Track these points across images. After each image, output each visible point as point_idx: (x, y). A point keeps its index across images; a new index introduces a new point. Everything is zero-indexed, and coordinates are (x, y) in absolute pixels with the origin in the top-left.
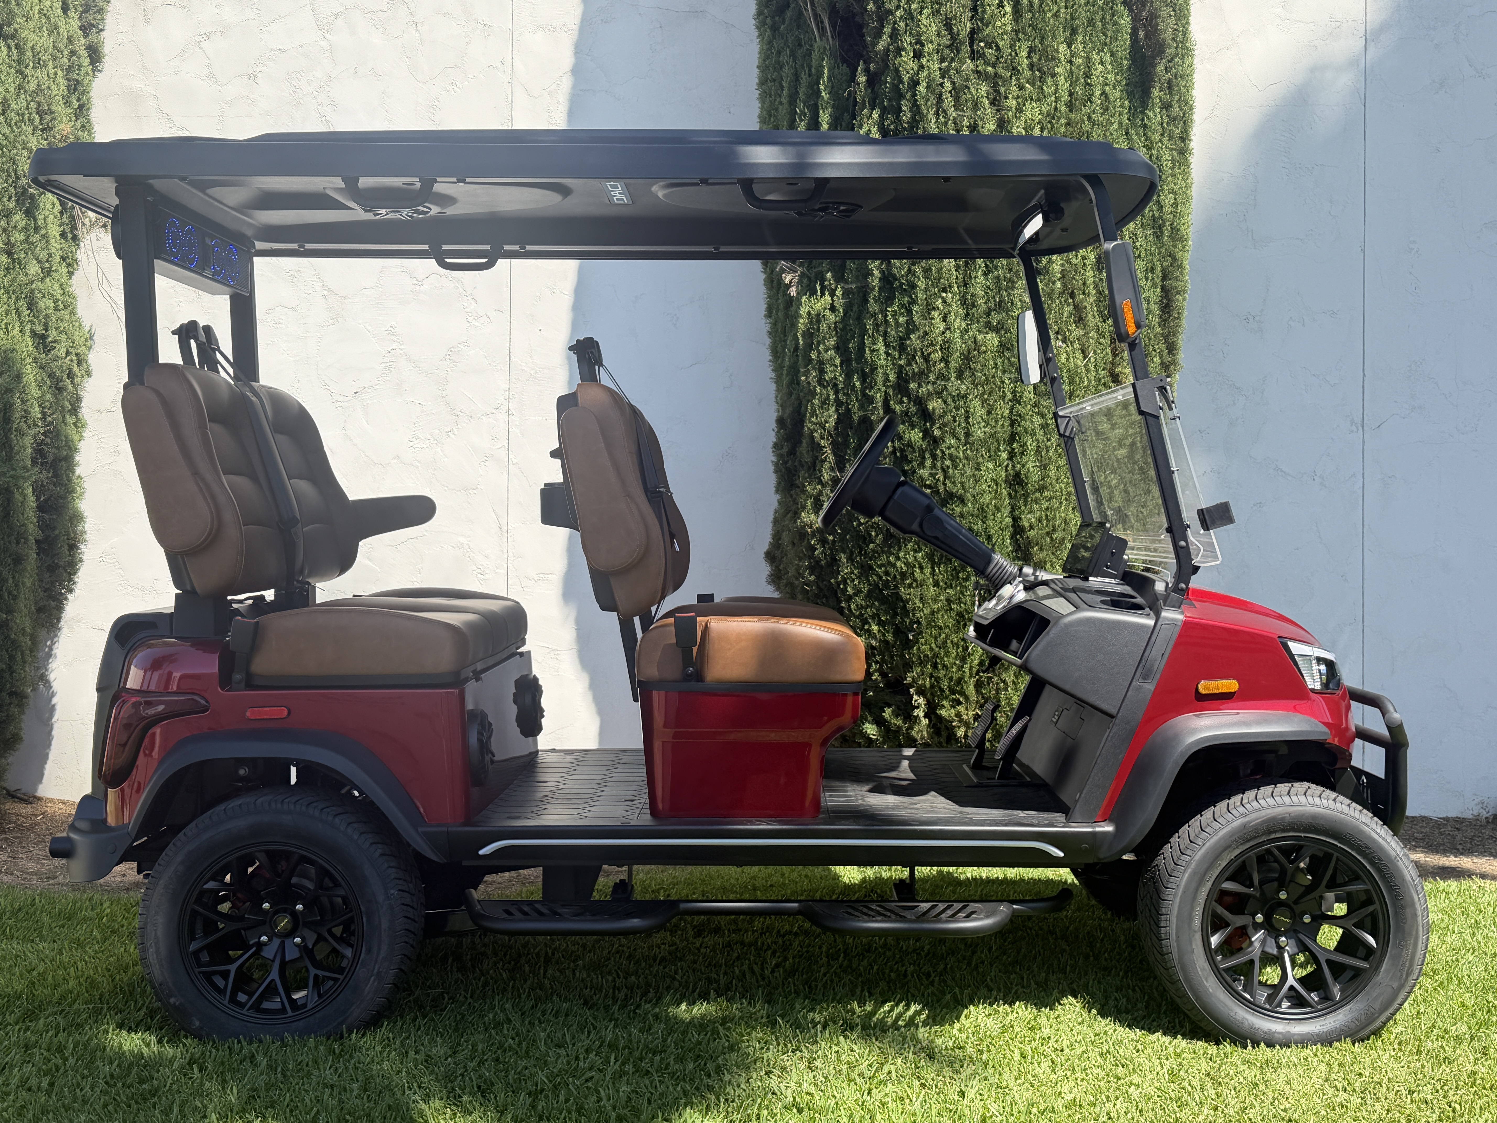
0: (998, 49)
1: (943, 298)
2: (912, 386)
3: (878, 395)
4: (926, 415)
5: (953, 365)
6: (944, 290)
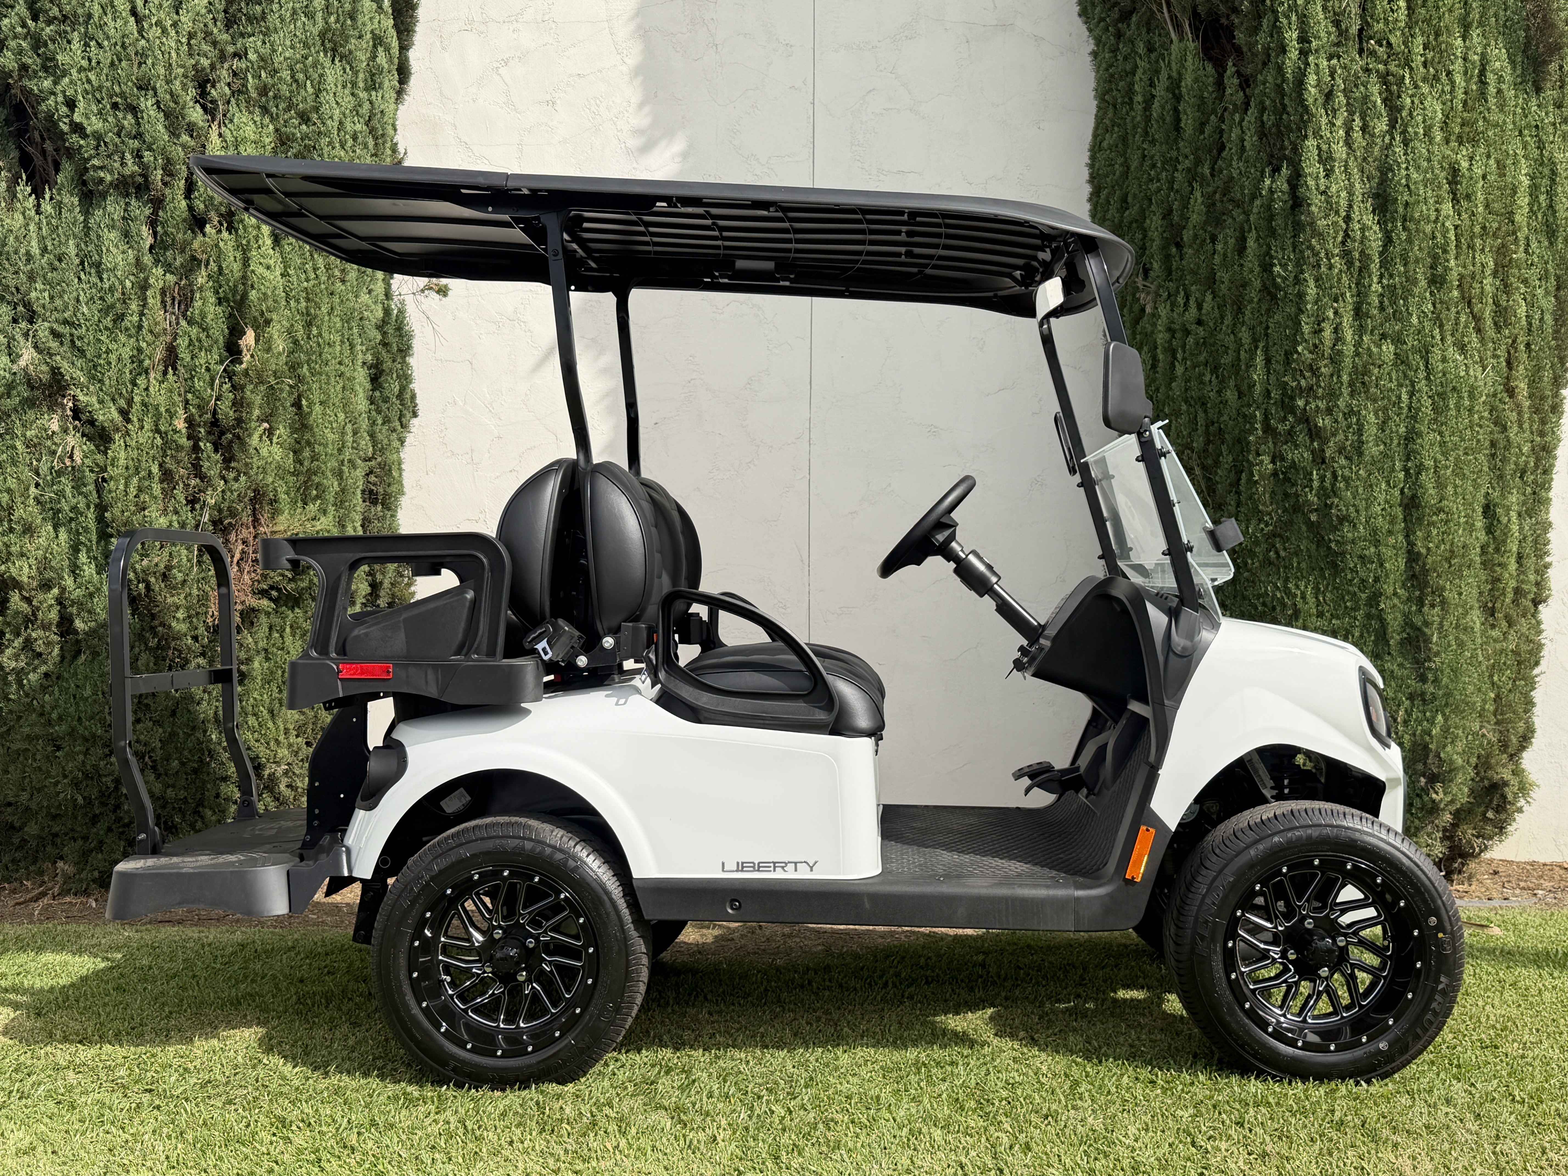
0: (1389, 44)
1: (1334, 308)
2: (1300, 403)
4: (1314, 433)
5: (1345, 378)
6: (1336, 300)
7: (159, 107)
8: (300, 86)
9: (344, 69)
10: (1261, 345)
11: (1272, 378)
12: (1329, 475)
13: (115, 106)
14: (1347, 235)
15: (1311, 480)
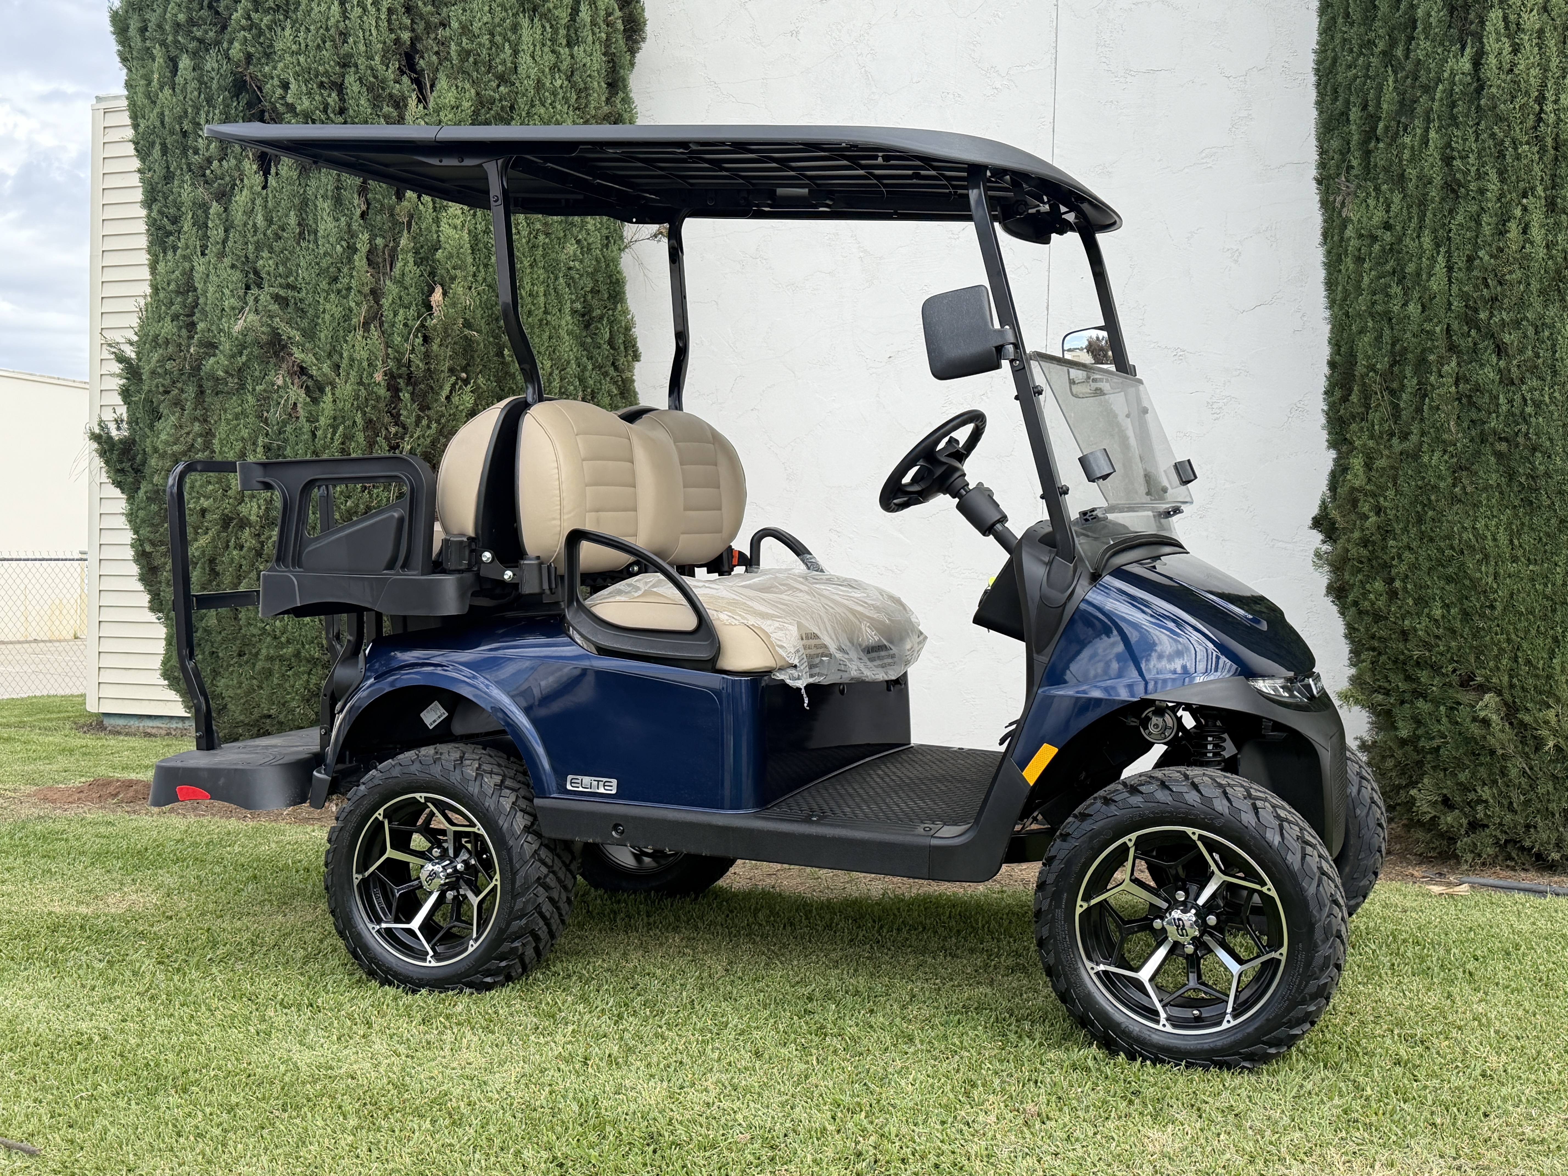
1: (1522, 205)
2: (1483, 315)
3: (1438, 329)
6: (1525, 196)
7: (361, 82)
8: (500, 49)
9: (543, 26)
10: (1443, 250)
11: (1455, 288)
12: (1517, 398)
13: (321, 85)
14: (1540, 120)
15: (1498, 405)
